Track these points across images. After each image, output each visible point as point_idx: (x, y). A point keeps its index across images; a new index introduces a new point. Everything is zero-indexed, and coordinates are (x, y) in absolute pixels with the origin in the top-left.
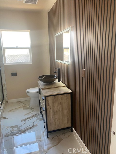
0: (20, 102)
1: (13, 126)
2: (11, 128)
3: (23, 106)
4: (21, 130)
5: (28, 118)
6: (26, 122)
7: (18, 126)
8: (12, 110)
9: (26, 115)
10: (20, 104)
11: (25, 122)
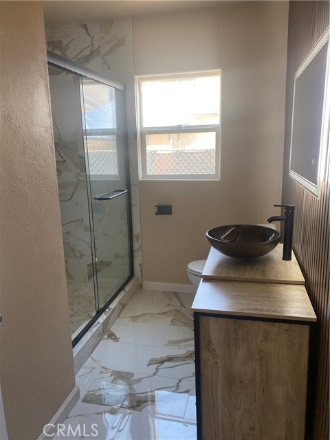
0: (176, 294)
1: (118, 372)
2: (113, 377)
3: (178, 311)
4: (135, 394)
5: (170, 359)
6: (160, 371)
7: (132, 375)
8: (141, 315)
9: (171, 343)
10: (171, 300)
11: (157, 369)
